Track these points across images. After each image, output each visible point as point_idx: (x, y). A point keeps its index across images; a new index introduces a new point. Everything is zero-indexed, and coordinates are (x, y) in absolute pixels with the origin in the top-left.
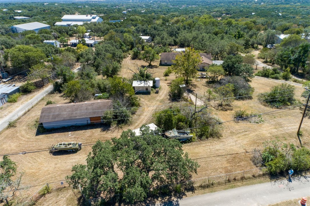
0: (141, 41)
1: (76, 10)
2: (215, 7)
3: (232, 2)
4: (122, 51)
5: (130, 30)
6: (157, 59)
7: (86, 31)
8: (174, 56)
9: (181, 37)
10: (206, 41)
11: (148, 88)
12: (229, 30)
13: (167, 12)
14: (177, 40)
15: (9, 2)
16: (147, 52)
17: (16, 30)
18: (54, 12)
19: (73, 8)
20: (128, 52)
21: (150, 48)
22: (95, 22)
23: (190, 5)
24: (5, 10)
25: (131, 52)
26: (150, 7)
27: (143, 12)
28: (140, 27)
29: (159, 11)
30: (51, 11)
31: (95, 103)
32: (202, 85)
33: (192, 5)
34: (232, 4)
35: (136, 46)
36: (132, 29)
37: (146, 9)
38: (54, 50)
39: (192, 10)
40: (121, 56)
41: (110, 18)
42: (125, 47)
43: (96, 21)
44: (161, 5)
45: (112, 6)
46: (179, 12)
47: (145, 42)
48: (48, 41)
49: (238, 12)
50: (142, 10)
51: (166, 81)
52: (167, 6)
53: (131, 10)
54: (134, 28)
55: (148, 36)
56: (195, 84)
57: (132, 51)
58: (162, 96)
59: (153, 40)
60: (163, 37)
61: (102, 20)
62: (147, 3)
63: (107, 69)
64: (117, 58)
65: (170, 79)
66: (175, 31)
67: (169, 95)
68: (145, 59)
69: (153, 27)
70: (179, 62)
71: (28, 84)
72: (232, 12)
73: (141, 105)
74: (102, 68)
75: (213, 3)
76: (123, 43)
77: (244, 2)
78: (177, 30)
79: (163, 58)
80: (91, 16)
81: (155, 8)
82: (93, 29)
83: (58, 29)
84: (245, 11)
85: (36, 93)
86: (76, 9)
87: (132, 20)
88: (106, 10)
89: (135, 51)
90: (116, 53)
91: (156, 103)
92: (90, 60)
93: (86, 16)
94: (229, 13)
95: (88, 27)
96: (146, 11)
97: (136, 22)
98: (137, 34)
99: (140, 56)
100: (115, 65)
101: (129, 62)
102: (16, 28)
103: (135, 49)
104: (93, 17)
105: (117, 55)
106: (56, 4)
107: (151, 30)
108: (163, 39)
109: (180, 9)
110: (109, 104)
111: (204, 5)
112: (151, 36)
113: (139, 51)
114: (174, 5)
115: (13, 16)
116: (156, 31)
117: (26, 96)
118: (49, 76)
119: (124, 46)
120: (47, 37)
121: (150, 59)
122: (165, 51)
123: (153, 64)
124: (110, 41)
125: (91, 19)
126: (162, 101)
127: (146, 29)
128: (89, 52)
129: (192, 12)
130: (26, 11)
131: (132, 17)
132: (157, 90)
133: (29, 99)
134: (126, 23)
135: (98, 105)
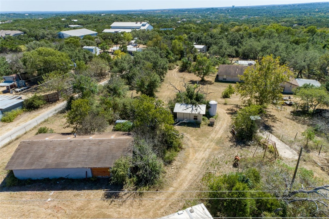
0: (193, 51)
1: (129, 20)
2: (283, 17)
3: (303, 13)
4: (167, 61)
5: (181, 37)
6: (213, 72)
7: (132, 38)
8: (236, 69)
9: (245, 46)
10: (281, 52)
11: (197, 117)
12: (313, 40)
13: (226, 22)
14: (240, 50)
15: (72, 14)
16: (200, 63)
17: (63, 36)
18: (107, 21)
19: (127, 18)
20: (176, 62)
21: (205, 58)
22: (145, 30)
23: (252, 16)
24: (63, 19)
25: (180, 63)
26: (206, 18)
27: (198, 22)
28: (193, 35)
29: (217, 21)
30: (104, 20)
31: (105, 140)
32: (285, 117)
33: (254, 16)
34: (304, 14)
35: (186, 56)
36: (184, 36)
37: (203, 20)
38: (88, 56)
39: (255, 21)
40: (164, 67)
41: (161, 26)
42: (173, 56)
43: (146, 28)
44: (219, 16)
45: (166, 17)
46: (239, 22)
47: (198, 52)
48: (87, 47)
49: (314, 22)
50: (198, 20)
51: (225, 106)
52: (225, 17)
53: (185, 21)
54: (187, 36)
55: (203, 45)
56: (272, 114)
57: (181, 61)
58: (220, 131)
59: (208, 50)
60: (222, 46)
61: (152, 28)
62: (203, 14)
63: (142, 82)
64: (159, 68)
65: (232, 103)
66: (238, 39)
67: (231, 132)
68: (197, 72)
69: (210, 35)
70: (250, 78)
71: (35, 97)
72: (307, 22)
73: (183, 146)
74: (136, 81)
75: (279, 14)
76: (170, 52)
77: (320, 12)
78: (239, 38)
79: (221, 72)
80: (141, 23)
81: (212, 19)
82: (140, 36)
83: (103, 36)
84: (324, 21)
85: (44, 110)
86: (129, 18)
87: (185, 28)
88: (160, 19)
89: (185, 61)
90: (159, 63)
91: (209, 146)
92: (125, 70)
93: (135, 23)
94: (302, 24)
95: (135, 34)
96: (201, 21)
97: (190, 30)
98: (189, 42)
99: (191, 68)
100: (153, 77)
101: (176, 75)
102: (63, 35)
103: (185, 59)
104: (143, 24)
105: (160, 65)
106: (112, 15)
107: (207, 38)
108: (221, 49)
109: (240, 20)
110: (127, 145)
111: (269, 15)
112: (206, 45)
113: (190, 61)
114: (233, 16)
115: (68, 24)
116: (212, 39)
117: (29, 113)
118: (68, 87)
119: (171, 55)
120: (88, 43)
121: (203, 72)
122: (224, 63)
123: (206, 78)
124: (154, 48)
125: (140, 27)
126: (219, 142)
127: (200, 37)
128: (124, 60)
129: (255, 22)
130: (81, 20)
131: (186, 25)
132: (212, 121)
133: (30, 119)
134: (178, 31)
135: (109, 144)
